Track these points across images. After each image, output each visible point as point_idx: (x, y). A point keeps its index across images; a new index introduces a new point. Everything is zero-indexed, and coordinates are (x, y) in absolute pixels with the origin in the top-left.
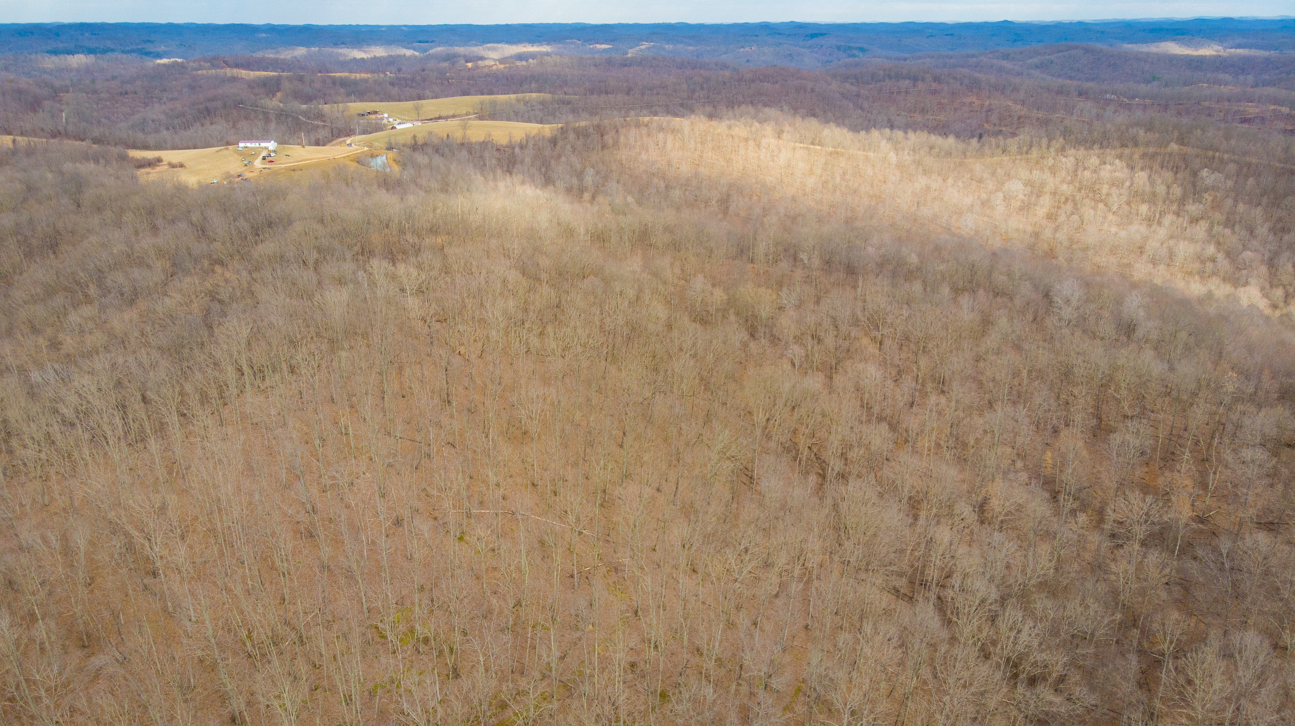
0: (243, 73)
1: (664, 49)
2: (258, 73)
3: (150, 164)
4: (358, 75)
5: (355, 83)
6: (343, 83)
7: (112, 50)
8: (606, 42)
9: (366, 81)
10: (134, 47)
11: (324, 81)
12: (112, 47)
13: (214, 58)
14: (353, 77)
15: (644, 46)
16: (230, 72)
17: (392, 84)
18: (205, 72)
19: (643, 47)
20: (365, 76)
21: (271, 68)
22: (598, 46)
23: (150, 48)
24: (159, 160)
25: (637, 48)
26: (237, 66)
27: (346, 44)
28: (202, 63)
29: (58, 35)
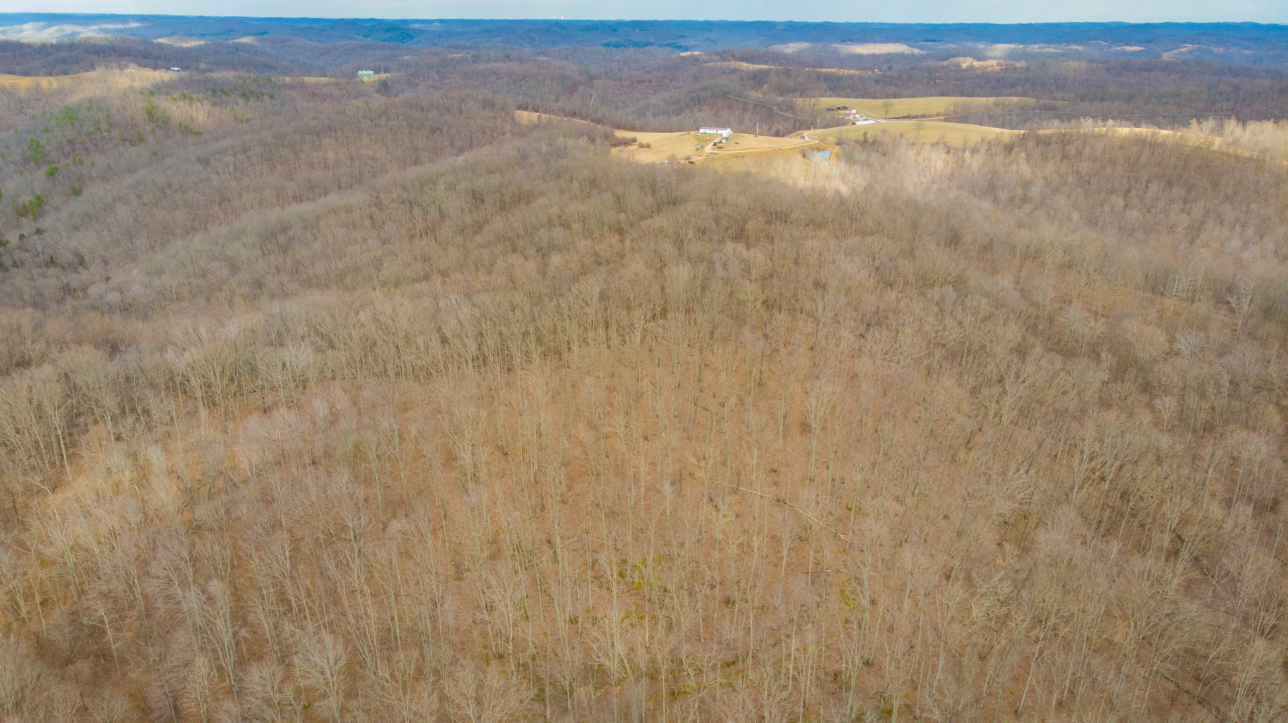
0: (745, 66)
1: (1211, 52)
2: (757, 67)
3: (626, 143)
4: (846, 71)
5: (839, 78)
6: (828, 78)
7: (652, 44)
8: (1139, 43)
9: (851, 77)
10: (670, 41)
11: (809, 76)
12: (654, 41)
13: (725, 52)
14: (841, 73)
15: (1186, 48)
16: (733, 64)
17: (877, 82)
18: (712, 64)
19: (1184, 50)
20: (852, 72)
21: (770, 62)
22: (1128, 48)
23: (682, 42)
24: (634, 140)
25: (1176, 51)
26: (742, 59)
27: (853, 41)
28: (713, 57)
29: (615, 30)
